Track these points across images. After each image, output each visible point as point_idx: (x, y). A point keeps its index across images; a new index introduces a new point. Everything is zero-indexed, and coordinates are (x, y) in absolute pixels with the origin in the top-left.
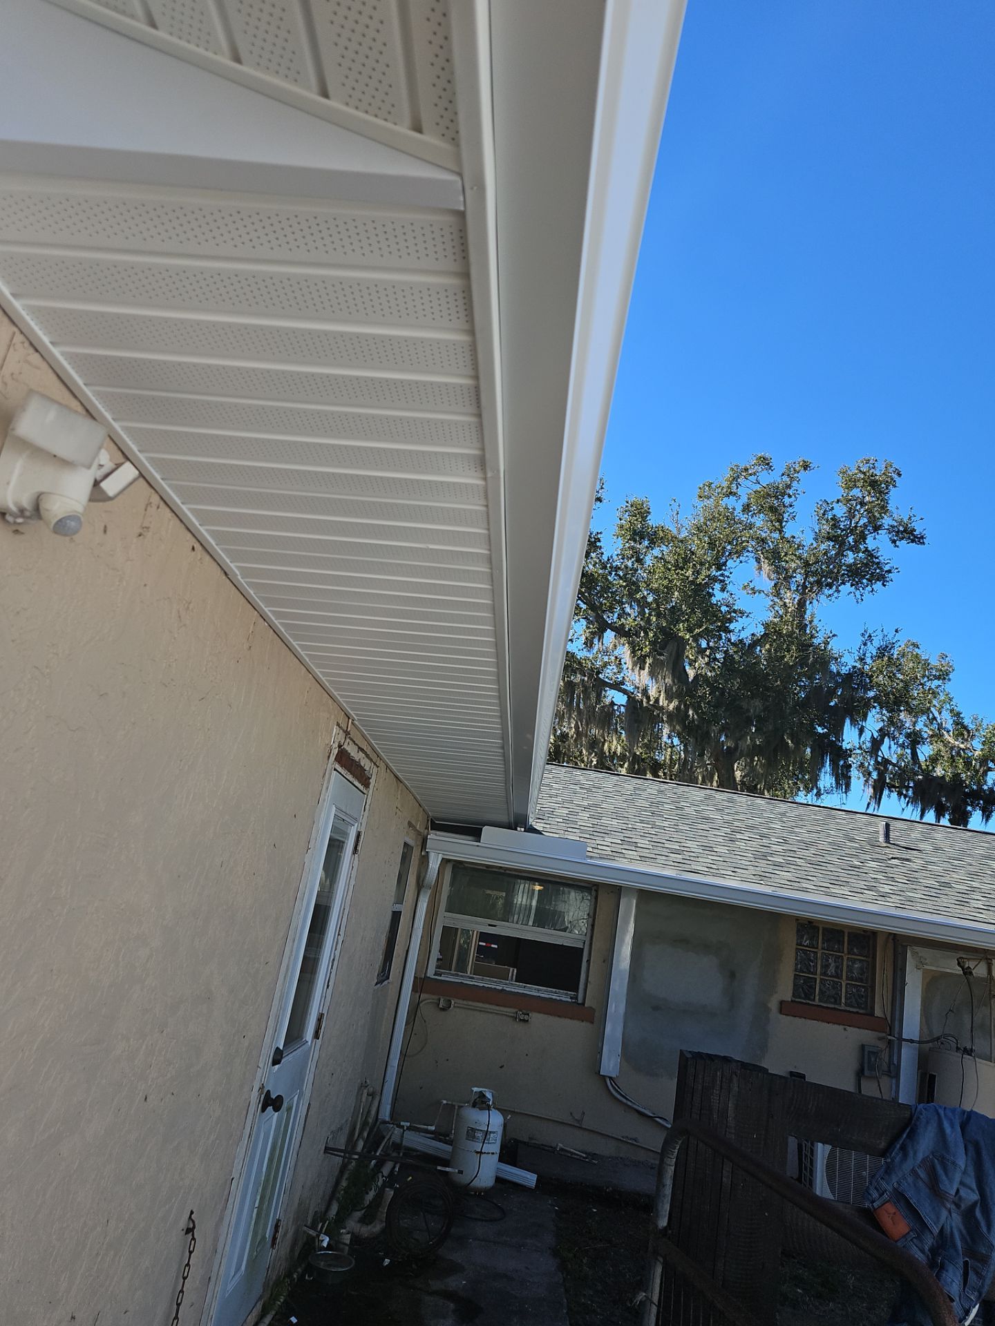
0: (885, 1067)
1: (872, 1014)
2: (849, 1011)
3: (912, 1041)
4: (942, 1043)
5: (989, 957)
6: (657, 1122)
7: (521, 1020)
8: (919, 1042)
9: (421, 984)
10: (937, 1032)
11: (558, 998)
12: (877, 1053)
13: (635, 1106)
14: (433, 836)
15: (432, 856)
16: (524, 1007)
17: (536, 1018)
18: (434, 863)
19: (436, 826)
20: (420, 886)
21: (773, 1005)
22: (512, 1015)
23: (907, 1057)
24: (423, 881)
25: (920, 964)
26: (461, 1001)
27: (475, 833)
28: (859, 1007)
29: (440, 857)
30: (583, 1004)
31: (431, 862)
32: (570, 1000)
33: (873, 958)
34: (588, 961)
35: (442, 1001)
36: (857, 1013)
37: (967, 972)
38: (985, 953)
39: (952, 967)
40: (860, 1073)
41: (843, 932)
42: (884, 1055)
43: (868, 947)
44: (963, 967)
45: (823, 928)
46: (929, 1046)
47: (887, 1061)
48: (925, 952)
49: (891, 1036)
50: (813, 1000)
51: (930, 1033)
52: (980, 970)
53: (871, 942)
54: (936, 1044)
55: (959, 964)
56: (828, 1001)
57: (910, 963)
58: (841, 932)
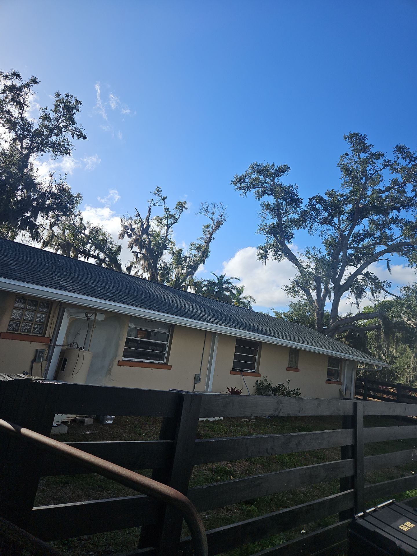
0: (45, 357)
1: (44, 336)
2: (34, 336)
3: (60, 346)
4: (72, 346)
5: (96, 312)
8: (63, 346)
10: (70, 341)
12: (43, 352)
23: (57, 351)
25: (70, 314)
28: (39, 333)
33: (49, 313)
36: (37, 336)
37: (88, 318)
38: (96, 311)
39: (83, 316)
40: (34, 361)
41: (38, 302)
42: (46, 353)
43: (48, 308)
44: (87, 316)
45: (29, 300)
46: (66, 347)
47: (47, 354)
48: (72, 310)
49: (50, 344)
50: (17, 331)
51: (67, 342)
52: (92, 317)
53: (50, 306)
54: (69, 347)
55: (86, 315)
56: (24, 331)
57: (66, 314)
58: (37, 302)
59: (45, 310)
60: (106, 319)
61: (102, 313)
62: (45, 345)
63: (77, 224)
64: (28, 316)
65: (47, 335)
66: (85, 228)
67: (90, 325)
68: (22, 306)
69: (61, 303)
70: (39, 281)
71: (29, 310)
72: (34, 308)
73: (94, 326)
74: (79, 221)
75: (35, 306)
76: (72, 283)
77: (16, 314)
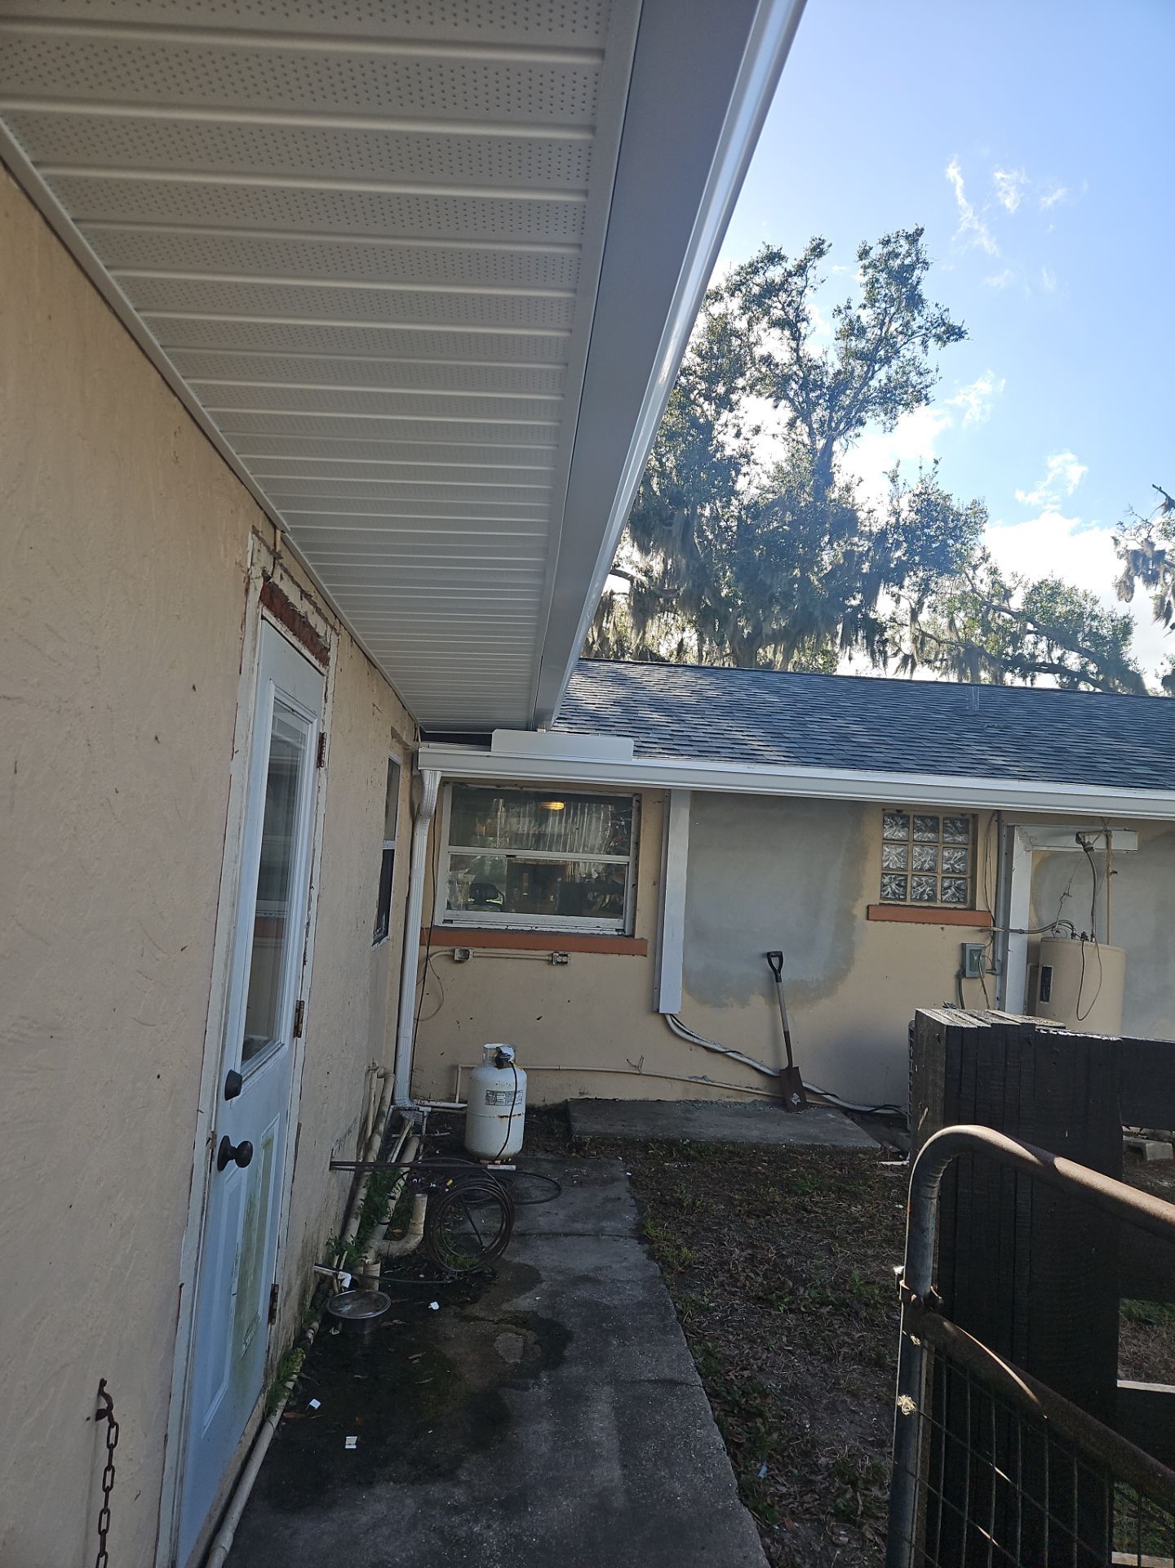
0: (989, 965)
1: (973, 908)
2: (946, 908)
3: (1021, 932)
4: (1057, 931)
5: (1108, 828)
6: (729, 1057)
7: (558, 963)
8: (1030, 932)
9: (429, 935)
10: (1048, 919)
11: (601, 933)
12: (981, 951)
13: (702, 1043)
14: (426, 749)
15: (427, 776)
16: (559, 947)
17: (575, 958)
18: (432, 783)
19: (427, 738)
20: (415, 815)
21: (859, 911)
22: (547, 958)
23: (1016, 948)
24: (418, 809)
25: (1030, 844)
26: (481, 950)
27: (484, 742)
28: (959, 902)
29: (439, 775)
30: (632, 936)
31: (427, 783)
32: (616, 933)
33: (973, 844)
34: (635, 886)
35: (457, 951)
36: (955, 909)
37: (1088, 849)
38: (1105, 824)
39: (1070, 844)
40: (961, 975)
41: (938, 819)
42: (988, 952)
43: (967, 833)
44: (1083, 844)
45: (914, 816)
46: (1040, 936)
47: (991, 958)
48: (1035, 831)
49: (995, 929)
50: (904, 900)
51: (1040, 921)
52: (1099, 844)
53: (970, 826)
54: (1049, 933)
55: (1078, 840)
56: (921, 899)
57: (1018, 845)
58: (935, 819)
59: (960, 839)
60: (1143, 845)
61: (1125, 830)
62: (981, 931)
63: (984, 588)
64: (921, 857)
65: (980, 906)
66: (1008, 594)
67: (1099, 867)
68: (901, 834)
69: (998, 814)
70: (934, 763)
71: (922, 844)
72: (931, 836)
73: (1111, 871)
74: (988, 580)
75: (934, 829)
76: (1016, 755)
77: (892, 857)
